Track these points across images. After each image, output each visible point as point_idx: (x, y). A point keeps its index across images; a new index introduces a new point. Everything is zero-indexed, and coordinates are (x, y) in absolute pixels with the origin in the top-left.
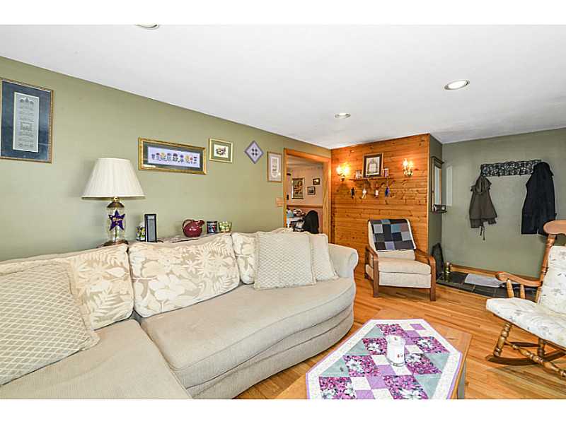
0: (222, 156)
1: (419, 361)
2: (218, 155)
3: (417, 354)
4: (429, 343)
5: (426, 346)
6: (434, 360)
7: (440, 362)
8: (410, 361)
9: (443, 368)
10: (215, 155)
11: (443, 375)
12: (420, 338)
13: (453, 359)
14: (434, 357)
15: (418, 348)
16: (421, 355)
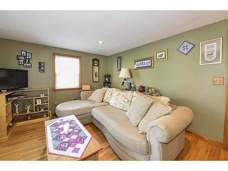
0: (161, 58)
1: (61, 138)
2: (160, 58)
3: (64, 139)
4: (64, 146)
5: (64, 144)
6: (57, 142)
7: (55, 143)
8: (63, 135)
9: (53, 142)
10: (158, 58)
11: (52, 140)
12: (69, 146)
13: (51, 147)
14: (58, 143)
15: (66, 141)
16: (62, 140)
